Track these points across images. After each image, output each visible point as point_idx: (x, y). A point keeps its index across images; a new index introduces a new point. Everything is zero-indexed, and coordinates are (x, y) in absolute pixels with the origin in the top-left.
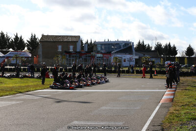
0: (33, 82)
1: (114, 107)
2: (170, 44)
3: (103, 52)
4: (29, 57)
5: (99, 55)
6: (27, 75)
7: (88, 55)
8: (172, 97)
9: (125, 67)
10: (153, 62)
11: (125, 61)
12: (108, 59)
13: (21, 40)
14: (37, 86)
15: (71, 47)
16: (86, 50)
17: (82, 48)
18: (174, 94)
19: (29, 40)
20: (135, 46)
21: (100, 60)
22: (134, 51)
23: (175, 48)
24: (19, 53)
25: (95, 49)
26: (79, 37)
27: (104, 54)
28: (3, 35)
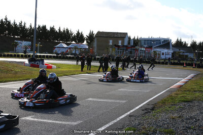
3: (145, 46)
4: (86, 49)
5: (143, 49)
7: (133, 48)
10: (187, 56)
11: (163, 54)
12: (149, 53)
13: (82, 35)
15: (120, 42)
16: (132, 45)
19: (88, 35)
20: (173, 43)
21: (142, 52)
22: (171, 46)
25: (139, 44)
26: (127, 33)
27: (146, 48)
28: (68, 31)
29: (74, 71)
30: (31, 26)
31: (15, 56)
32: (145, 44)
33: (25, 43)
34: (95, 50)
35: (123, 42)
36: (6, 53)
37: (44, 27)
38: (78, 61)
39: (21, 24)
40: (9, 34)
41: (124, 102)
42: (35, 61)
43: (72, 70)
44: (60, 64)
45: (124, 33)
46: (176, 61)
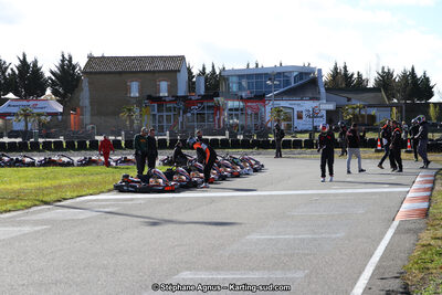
0: (70, 176)
1: (278, 234)
2: (413, 69)
3: (244, 94)
4: (56, 114)
6: (55, 158)
7: (205, 104)
8: (425, 205)
9: (302, 132)
10: (373, 118)
11: (300, 117)
12: (257, 114)
13: (36, 71)
14: (81, 185)
15: (164, 85)
17: (192, 86)
18: (429, 199)
19: (56, 70)
20: (324, 79)
21: (236, 115)
22: (322, 90)
23: (427, 80)
24: (31, 103)
25: (223, 88)
26: (182, 58)
27: (247, 100)
32: (241, 89)
35: (173, 87)
45: (174, 58)
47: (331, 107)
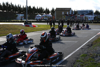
3: (80, 14)
4: (51, 17)
5: (79, 16)
7: (74, 16)
11: (89, 18)
12: (82, 17)
13: (48, 10)
15: (68, 12)
16: (74, 14)
19: (51, 10)
22: (93, 14)
24: (47, 15)
25: (77, 13)
27: (81, 15)
28: (41, 8)
29: (47, 28)
30: (23, 7)
31: (17, 22)
32: (80, 13)
33: (21, 15)
34: (55, 17)
35: (69, 13)
36: (12, 21)
37: (30, 7)
38: (48, 23)
39: (18, 5)
40: (13, 11)
41: (76, 42)
42: (27, 23)
43: (45, 27)
44: (39, 25)
45: (69, 8)
46: (96, 21)
47: (94, 17)
